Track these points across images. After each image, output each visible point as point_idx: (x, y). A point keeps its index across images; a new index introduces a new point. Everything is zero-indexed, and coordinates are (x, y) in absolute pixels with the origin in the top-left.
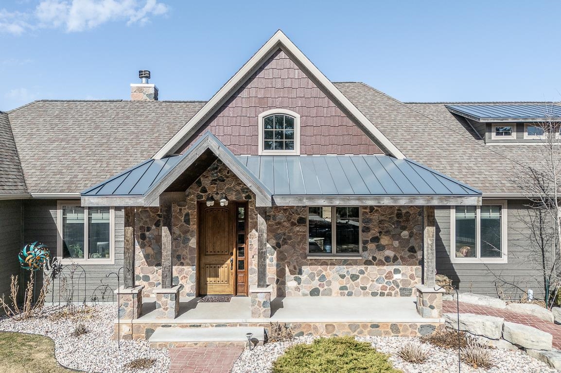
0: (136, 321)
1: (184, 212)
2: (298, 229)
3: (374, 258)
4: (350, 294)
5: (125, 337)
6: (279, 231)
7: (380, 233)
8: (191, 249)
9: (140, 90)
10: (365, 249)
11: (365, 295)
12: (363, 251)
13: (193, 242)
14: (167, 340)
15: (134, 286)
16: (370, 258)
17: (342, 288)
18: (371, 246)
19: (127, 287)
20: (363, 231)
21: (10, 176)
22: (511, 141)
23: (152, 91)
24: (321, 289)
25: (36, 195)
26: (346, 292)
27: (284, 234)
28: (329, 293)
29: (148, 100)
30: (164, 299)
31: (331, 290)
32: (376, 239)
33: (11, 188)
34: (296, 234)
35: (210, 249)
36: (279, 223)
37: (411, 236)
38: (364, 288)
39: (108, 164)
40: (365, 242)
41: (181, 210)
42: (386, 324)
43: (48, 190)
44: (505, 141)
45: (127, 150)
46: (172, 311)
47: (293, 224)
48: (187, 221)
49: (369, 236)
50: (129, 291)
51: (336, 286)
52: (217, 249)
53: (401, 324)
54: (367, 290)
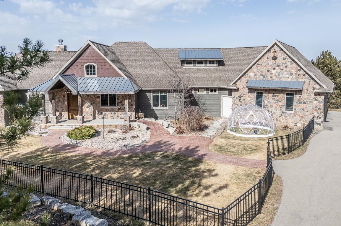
0: (46, 124)
1: (63, 94)
2: (97, 99)
3: (121, 108)
4: (114, 118)
5: (43, 128)
6: (92, 100)
7: (122, 100)
8: (66, 105)
9: (59, 47)
10: (118, 105)
11: (118, 118)
12: (117, 106)
13: (66, 103)
14: (52, 128)
15: (45, 115)
16: (120, 108)
17: (111, 117)
18: (120, 104)
19: (43, 115)
20: (117, 100)
21: (12, 83)
22: (191, 66)
23: (63, 48)
24: (105, 117)
25: (20, 88)
26: (112, 118)
27: (93, 101)
28: (107, 118)
29: (62, 51)
30: (53, 119)
31: (108, 117)
32: (121, 102)
33: (12, 87)
34: (97, 101)
35: (72, 105)
36: (92, 98)
37: (131, 101)
38: (118, 117)
39: (43, 77)
40: (118, 103)
41: (62, 93)
42: (113, 125)
43: (24, 87)
44: (189, 66)
45: (51, 72)
46: (55, 122)
47: (96, 98)
48: (64, 97)
49: (119, 101)
50: (44, 116)
51: (109, 116)
52: (74, 105)
53: (118, 125)
54: (119, 117)
